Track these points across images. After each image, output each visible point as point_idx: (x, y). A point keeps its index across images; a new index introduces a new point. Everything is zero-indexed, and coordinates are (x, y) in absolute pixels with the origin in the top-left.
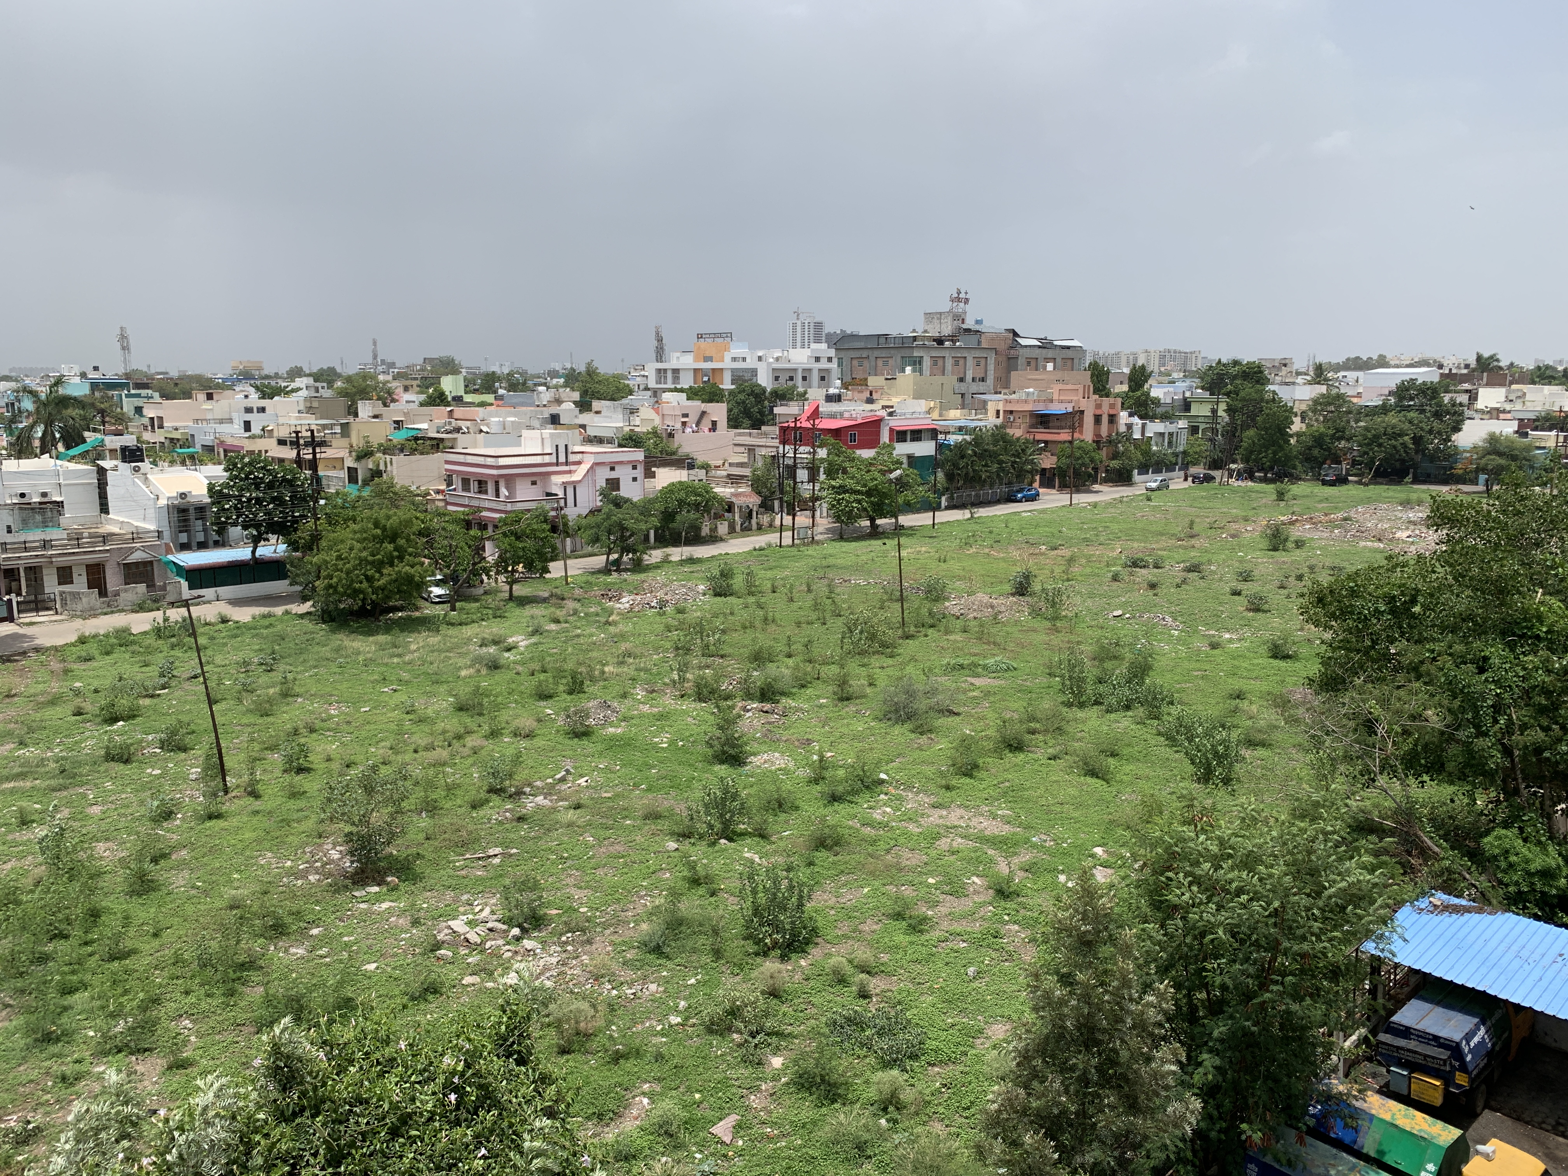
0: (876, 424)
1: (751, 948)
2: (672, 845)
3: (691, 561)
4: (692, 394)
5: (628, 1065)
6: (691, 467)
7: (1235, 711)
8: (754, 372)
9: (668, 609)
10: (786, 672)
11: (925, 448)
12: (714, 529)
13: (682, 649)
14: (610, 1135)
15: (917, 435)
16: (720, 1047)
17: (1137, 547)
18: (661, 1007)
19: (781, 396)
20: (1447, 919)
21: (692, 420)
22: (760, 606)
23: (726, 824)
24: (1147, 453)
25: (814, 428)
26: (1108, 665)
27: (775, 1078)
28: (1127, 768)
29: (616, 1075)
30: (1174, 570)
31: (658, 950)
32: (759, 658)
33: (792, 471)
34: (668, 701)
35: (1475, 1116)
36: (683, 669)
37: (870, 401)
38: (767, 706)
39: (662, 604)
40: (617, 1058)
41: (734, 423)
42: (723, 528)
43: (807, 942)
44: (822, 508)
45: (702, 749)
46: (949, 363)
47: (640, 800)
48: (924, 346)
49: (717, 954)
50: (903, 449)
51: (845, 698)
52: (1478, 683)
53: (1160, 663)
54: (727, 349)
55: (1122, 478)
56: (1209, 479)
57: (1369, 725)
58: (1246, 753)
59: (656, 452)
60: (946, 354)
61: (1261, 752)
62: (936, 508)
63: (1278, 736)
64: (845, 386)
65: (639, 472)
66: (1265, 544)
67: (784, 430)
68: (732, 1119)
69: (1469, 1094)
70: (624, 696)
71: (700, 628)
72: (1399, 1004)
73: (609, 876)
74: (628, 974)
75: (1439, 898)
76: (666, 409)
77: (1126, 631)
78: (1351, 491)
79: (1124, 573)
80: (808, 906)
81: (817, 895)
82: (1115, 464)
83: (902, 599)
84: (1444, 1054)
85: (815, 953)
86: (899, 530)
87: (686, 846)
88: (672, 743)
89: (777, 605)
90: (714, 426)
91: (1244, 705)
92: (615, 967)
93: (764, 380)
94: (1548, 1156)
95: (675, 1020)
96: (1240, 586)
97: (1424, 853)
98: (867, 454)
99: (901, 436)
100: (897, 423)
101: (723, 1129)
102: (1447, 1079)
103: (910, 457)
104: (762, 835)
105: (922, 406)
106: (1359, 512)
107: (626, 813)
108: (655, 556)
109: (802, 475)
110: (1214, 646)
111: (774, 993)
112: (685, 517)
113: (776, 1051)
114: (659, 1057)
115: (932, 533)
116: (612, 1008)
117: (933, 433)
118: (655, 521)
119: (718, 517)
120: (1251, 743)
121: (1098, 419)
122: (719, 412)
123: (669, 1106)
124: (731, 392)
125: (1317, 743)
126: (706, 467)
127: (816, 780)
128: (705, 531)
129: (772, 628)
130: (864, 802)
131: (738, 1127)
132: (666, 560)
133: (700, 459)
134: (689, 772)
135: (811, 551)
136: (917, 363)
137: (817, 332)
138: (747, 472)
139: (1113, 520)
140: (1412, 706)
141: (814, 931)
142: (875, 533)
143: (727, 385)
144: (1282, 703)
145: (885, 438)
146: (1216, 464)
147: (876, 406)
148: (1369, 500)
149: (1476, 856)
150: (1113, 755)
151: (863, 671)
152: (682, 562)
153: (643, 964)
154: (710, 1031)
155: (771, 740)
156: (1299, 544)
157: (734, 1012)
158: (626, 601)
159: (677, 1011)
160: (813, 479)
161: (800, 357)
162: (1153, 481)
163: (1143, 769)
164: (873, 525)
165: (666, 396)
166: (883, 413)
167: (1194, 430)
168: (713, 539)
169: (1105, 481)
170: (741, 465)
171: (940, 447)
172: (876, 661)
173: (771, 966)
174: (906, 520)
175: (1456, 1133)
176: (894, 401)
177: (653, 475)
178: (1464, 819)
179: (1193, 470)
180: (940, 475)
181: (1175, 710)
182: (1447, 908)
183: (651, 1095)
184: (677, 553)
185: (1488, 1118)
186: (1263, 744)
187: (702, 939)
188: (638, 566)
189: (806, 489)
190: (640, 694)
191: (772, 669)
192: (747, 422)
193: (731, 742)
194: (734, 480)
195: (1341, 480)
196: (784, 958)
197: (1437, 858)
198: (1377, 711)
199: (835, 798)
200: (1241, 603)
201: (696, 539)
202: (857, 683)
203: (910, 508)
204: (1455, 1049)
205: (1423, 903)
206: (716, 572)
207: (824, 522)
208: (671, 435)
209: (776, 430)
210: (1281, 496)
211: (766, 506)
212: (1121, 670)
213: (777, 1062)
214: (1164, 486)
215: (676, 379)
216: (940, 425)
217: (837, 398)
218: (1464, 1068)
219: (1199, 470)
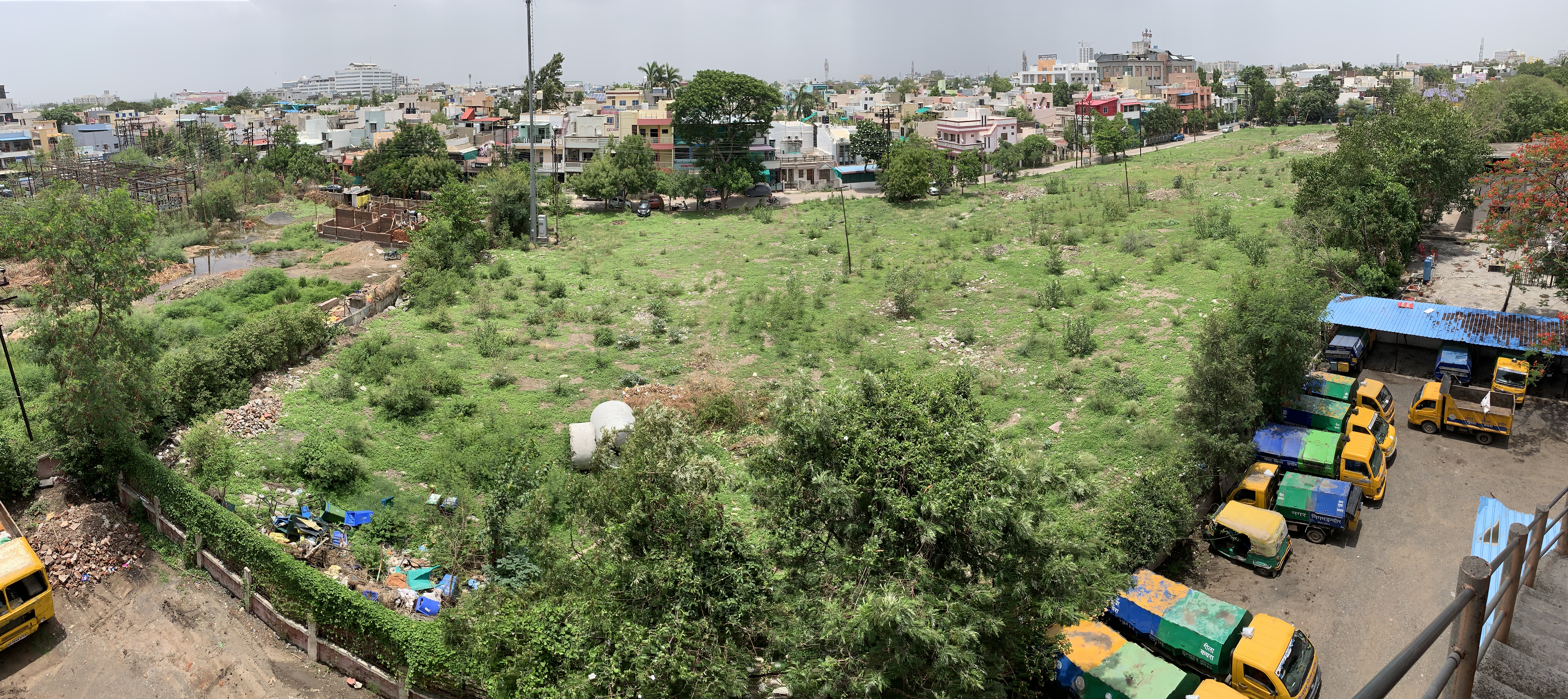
0: (1114, 102)
1: (1067, 353)
2: (1030, 310)
3: (1038, 176)
4: (1038, 88)
5: (1011, 401)
6: (1038, 127)
7: (1264, 232)
8: (1064, 75)
9: (1028, 200)
10: (1080, 230)
11: (1135, 115)
12: (1048, 160)
13: (1034, 220)
14: (1003, 428)
15: (1131, 108)
16: (1052, 394)
17: (1221, 161)
18: (1026, 378)
19: (1075, 89)
20: (1346, 303)
21: (1038, 102)
22: (1068, 199)
23: (1055, 301)
24: (1222, 114)
25: (1090, 106)
26: (1214, 218)
27: (1078, 406)
28: (1224, 264)
29: (1006, 404)
30: (1236, 171)
31: (1024, 354)
32: (1068, 224)
33: (1081, 127)
34: (1028, 245)
35: (1359, 372)
36: (1034, 230)
37: (1112, 90)
38: (1072, 247)
39: (1025, 197)
40: (1006, 398)
41: (1056, 104)
42: (1052, 159)
43: (1092, 350)
44: (1094, 147)
45: (1043, 267)
46: (1144, 69)
47: (1017, 290)
48: (1133, 61)
49: (1052, 356)
50: (1127, 115)
51: (1105, 242)
52: (1351, 207)
53: (1234, 215)
54: (1054, 63)
55: (1213, 127)
56: (1247, 125)
57: (1313, 229)
58: (1270, 250)
59: (1022, 119)
60: (1142, 64)
61: (1274, 249)
62: (1141, 146)
63: (1281, 241)
64: (1101, 82)
65: (1015, 130)
66: (1269, 156)
67: (1077, 106)
68: (1059, 423)
69: (1357, 365)
70: (1009, 242)
71: (1041, 210)
72: (1332, 338)
73: (1002, 323)
74: (1011, 364)
75: (1343, 295)
76: (1027, 96)
77: (1220, 201)
78: (1298, 128)
79: (1217, 174)
80: (1092, 335)
81: (1095, 330)
82: (1211, 120)
83: (1128, 193)
84: (1348, 353)
85: (1095, 354)
86: (1126, 158)
87: (1037, 310)
88: (1030, 264)
89: (1075, 198)
90: (1048, 106)
91: (1267, 229)
92: (1005, 360)
93: (1068, 81)
94: (1385, 380)
95: (1032, 383)
96: (1261, 176)
97: (1337, 279)
98: (1111, 118)
99: (1125, 108)
100: (1124, 102)
101: (1055, 427)
102: (1350, 361)
103: (1129, 120)
104: (1070, 305)
105: (1132, 92)
106: (1303, 138)
107: (1010, 295)
108: (1022, 173)
109: (1085, 131)
110: (1254, 204)
111: (1077, 372)
112: (1035, 154)
113: (1079, 395)
114: (1025, 398)
115: (1140, 159)
116: (1004, 377)
117: (1139, 107)
118: (1022, 156)
119: (1050, 153)
120: (1271, 246)
121: (1202, 97)
122: (1049, 97)
123: (1030, 418)
124: (1055, 87)
125: (1295, 241)
126: (1044, 127)
127: (1094, 280)
128: (1044, 161)
129: (1073, 209)
130: (1114, 289)
131: (1062, 426)
132: (1026, 176)
133: (1042, 123)
134: (1037, 278)
135: (1089, 170)
136: (1130, 69)
137: (1091, 54)
138: (1061, 129)
139: (1212, 148)
140: (1328, 220)
141: (1095, 346)
142: (1116, 160)
143: (1053, 83)
144: (1281, 227)
145: (1119, 110)
146: (1249, 119)
147: (1115, 93)
148: (1306, 132)
149: (1355, 277)
150: (1218, 258)
151: (1112, 229)
152: (1034, 177)
153: (1018, 359)
154: (1048, 388)
155: (1074, 263)
156: (1282, 155)
157: (1059, 380)
158: (1010, 196)
159: (1033, 379)
160: (1089, 133)
161: (1083, 68)
162: (1225, 128)
163: (1230, 263)
164: (1116, 156)
165: (1028, 89)
166: (1118, 97)
167: (1239, 101)
168: (1048, 165)
169: (1208, 129)
170: (1060, 126)
171: (1142, 114)
172: (1118, 224)
173: (1076, 361)
174: (1128, 153)
175: (1354, 380)
176: (1122, 90)
177: (1021, 131)
178: (1350, 263)
179: (1241, 122)
180: (1143, 129)
181: (1240, 235)
182: (1345, 299)
183: (1021, 413)
184: (1032, 172)
185: (1364, 372)
186: (1275, 245)
187: (1044, 350)
188: (1015, 179)
189: (1087, 138)
190: (1015, 241)
191: (1073, 229)
192: (1061, 102)
193: (1056, 263)
194: (1056, 133)
195: (1295, 124)
196: (1082, 357)
197: (1341, 280)
198: (1316, 224)
199: (1102, 288)
200: (1262, 183)
201: (1039, 165)
202: (1111, 235)
203: (1130, 146)
204: (1351, 350)
205: (1337, 298)
206: (1049, 181)
207: (1095, 155)
208: (1030, 110)
209: (1073, 106)
210: (1273, 132)
211: (1070, 148)
212: (1218, 221)
213: (1079, 400)
214: (1230, 130)
215: (1032, 80)
216: (1141, 102)
217: (1098, 89)
218: (1355, 356)
219: (1242, 121)
